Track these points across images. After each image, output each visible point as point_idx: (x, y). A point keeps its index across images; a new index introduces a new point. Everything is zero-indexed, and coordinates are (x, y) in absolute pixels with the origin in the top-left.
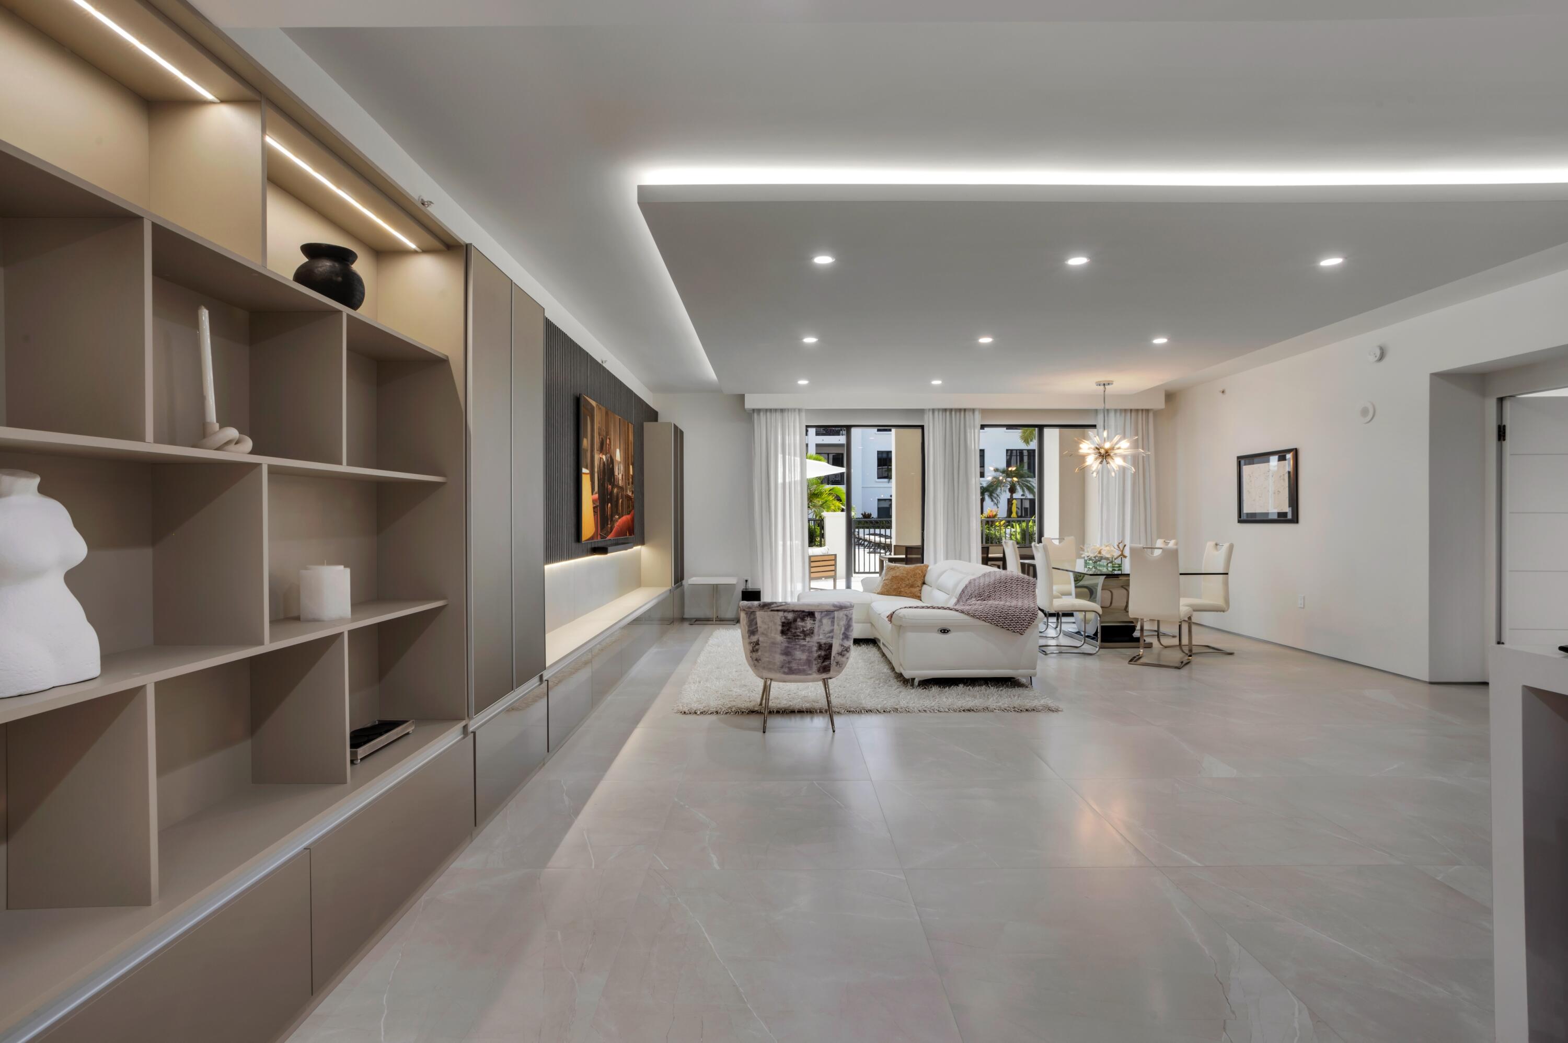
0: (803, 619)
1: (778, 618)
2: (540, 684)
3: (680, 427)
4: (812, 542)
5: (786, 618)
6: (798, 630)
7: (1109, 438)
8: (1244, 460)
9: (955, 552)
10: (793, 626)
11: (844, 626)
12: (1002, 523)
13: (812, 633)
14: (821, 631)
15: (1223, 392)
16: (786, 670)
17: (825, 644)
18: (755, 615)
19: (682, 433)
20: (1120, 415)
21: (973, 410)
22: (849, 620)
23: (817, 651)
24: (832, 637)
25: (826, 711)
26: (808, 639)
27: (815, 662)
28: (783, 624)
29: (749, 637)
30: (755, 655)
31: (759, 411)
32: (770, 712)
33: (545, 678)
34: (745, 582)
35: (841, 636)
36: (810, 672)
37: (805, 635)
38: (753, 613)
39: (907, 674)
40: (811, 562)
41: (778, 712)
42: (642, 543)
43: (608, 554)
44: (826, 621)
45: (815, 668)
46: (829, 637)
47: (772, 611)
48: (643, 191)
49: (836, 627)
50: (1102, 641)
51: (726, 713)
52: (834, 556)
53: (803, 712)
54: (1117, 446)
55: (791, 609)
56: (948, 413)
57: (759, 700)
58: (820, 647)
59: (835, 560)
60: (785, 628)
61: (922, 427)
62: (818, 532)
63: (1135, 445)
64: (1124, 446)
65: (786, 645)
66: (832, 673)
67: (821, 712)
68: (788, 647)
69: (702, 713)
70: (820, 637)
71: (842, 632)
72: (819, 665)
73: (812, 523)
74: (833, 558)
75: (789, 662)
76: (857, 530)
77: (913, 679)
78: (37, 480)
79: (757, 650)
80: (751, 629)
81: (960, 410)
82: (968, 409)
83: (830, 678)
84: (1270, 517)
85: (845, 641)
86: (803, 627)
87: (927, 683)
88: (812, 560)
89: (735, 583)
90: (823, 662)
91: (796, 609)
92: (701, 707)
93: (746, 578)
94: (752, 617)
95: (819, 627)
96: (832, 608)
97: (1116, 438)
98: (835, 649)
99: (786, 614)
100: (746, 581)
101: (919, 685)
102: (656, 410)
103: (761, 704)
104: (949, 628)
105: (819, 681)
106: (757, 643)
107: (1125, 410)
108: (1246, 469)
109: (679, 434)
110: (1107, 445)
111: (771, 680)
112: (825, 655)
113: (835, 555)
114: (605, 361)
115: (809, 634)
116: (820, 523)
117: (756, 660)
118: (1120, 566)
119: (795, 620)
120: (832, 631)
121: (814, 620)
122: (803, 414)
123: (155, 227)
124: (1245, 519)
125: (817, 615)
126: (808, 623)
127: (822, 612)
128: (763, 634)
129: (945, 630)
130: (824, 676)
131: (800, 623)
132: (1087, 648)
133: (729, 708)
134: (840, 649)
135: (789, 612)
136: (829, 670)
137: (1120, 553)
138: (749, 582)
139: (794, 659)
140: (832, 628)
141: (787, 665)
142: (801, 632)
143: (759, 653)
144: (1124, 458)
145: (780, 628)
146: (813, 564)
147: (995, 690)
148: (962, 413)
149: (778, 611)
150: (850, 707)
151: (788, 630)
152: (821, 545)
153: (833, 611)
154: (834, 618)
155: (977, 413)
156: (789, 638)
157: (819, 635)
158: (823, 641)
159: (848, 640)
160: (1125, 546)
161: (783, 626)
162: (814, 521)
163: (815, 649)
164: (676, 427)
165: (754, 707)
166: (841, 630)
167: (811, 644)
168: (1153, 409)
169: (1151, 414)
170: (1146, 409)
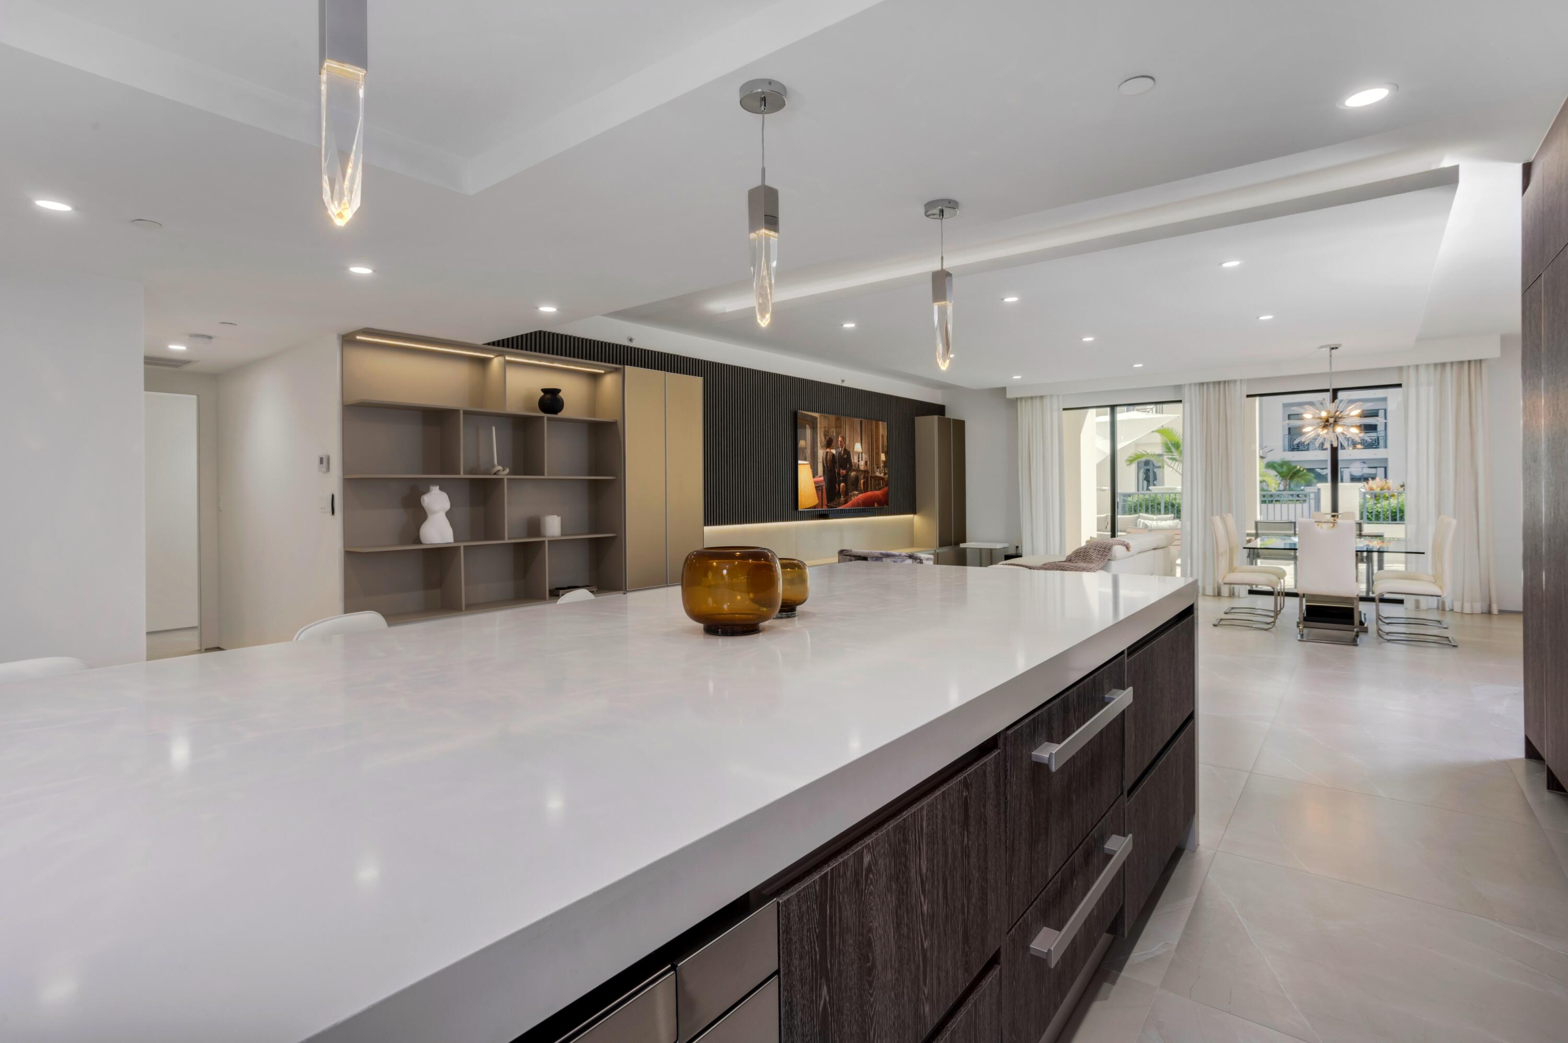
19: (961, 421)
20: (1436, 370)
42: (914, 511)
47: (845, 555)
55: (853, 554)
56: (1205, 387)
61: (1182, 402)
78: (438, 487)
81: (1219, 382)
91: (856, 555)
102: (941, 404)
107: (1443, 364)
114: (845, 381)
122: (1061, 400)
148: (1222, 385)
155: (1240, 384)
168: (1486, 359)
169: (1484, 365)
170: (1476, 361)
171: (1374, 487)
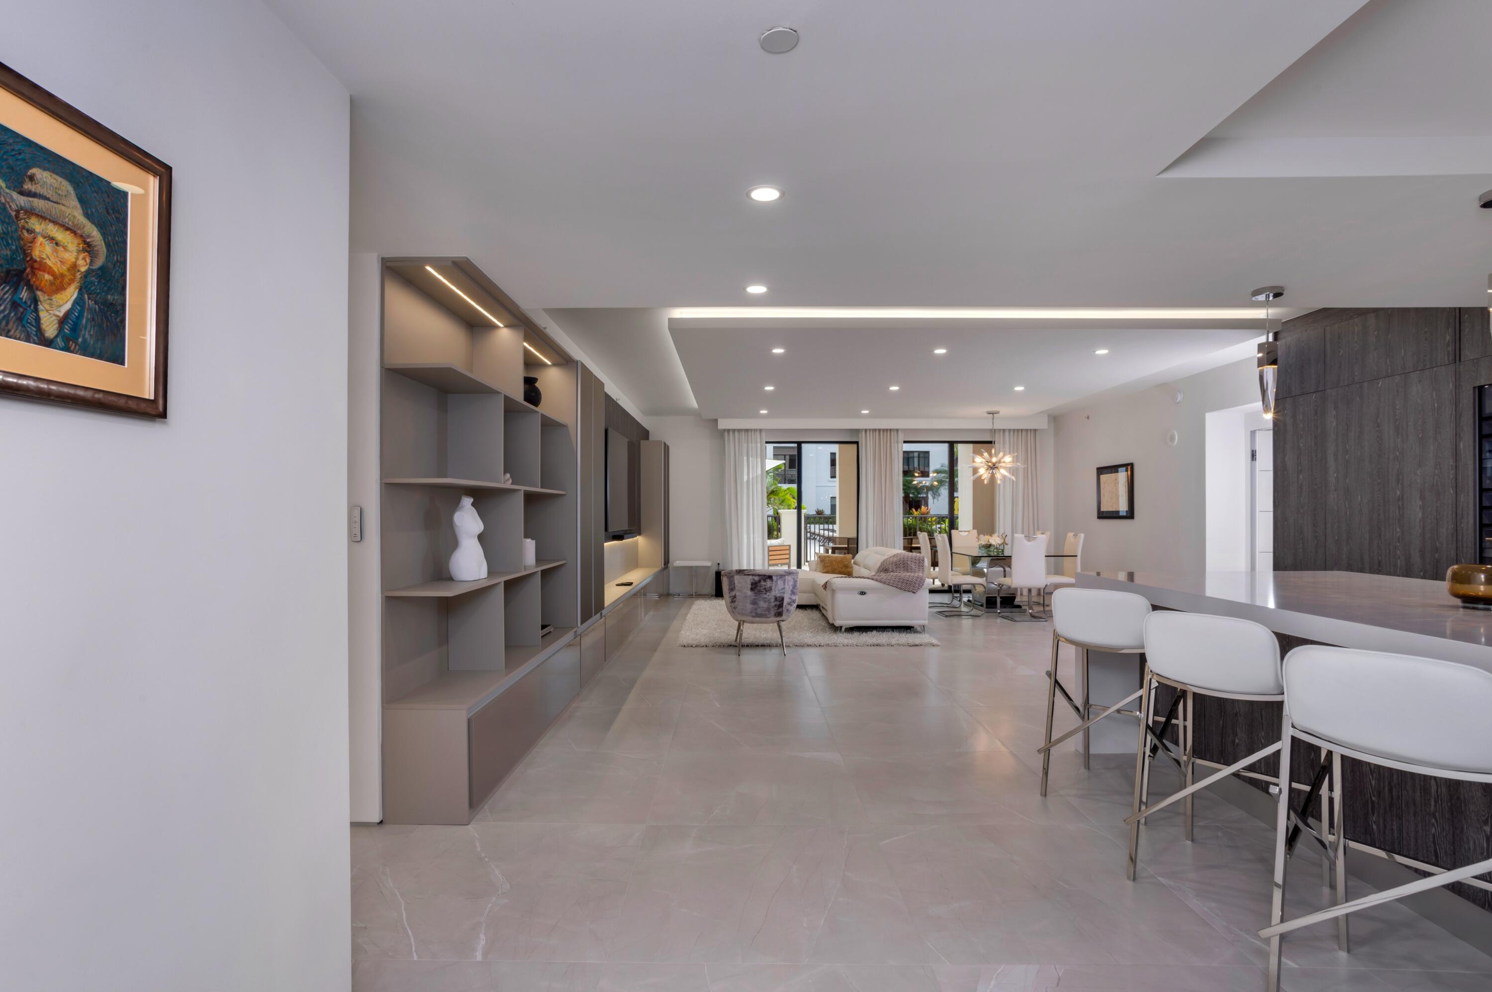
0: (765, 581)
1: (749, 580)
2: (601, 619)
3: (668, 443)
4: (770, 535)
5: (754, 579)
6: (762, 588)
7: (996, 455)
8: (1101, 471)
9: (882, 541)
10: (758, 585)
11: (792, 585)
12: (934, 519)
13: (771, 590)
14: (777, 589)
15: (1088, 418)
16: (754, 615)
17: (779, 597)
18: (733, 578)
19: (668, 447)
20: (1013, 433)
21: (897, 430)
22: (795, 582)
23: (774, 602)
24: (784, 593)
25: (780, 645)
26: (768, 594)
27: (772, 609)
28: (752, 584)
29: (729, 593)
30: (733, 605)
31: (729, 430)
32: (742, 646)
33: (603, 615)
34: (717, 565)
35: (790, 592)
36: (769, 616)
37: (766, 591)
38: (732, 577)
39: (838, 623)
40: (769, 551)
41: (747, 646)
42: (640, 534)
43: (624, 541)
44: (780, 582)
45: (773, 613)
46: (782, 592)
47: (745, 575)
48: (671, 321)
49: (786, 586)
50: (987, 608)
51: (713, 646)
52: (788, 547)
53: (765, 646)
54: (1003, 460)
55: (757, 573)
56: (878, 433)
57: (734, 638)
58: (776, 599)
59: (789, 550)
60: (754, 586)
61: (857, 443)
62: (775, 527)
63: (1016, 460)
64: (1008, 459)
65: (754, 597)
66: (784, 617)
67: (777, 646)
68: (755, 599)
69: (696, 646)
70: (776, 593)
71: (791, 589)
72: (775, 611)
73: (770, 519)
74: (786, 548)
75: (756, 609)
76: (809, 525)
77: (841, 627)
79: (735, 601)
80: (730, 587)
81: (887, 430)
82: (893, 430)
83: (783, 621)
84: (1121, 514)
85: (793, 595)
86: (765, 585)
87: (852, 629)
88: (770, 550)
89: (710, 565)
90: (778, 609)
91: (760, 574)
92: (695, 643)
93: (718, 562)
94: (731, 579)
95: (775, 586)
96: (784, 573)
97: (1001, 454)
98: (786, 601)
99: (754, 577)
100: (719, 564)
101: (845, 631)
102: (647, 429)
103: (736, 640)
104: (865, 591)
105: (775, 623)
106: (735, 597)
107: (1018, 430)
108: (1104, 477)
109: (667, 448)
110: (994, 460)
111: (744, 621)
112: (780, 605)
113: (790, 546)
114: (619, 399)
115: (768, 590)
116: (777, 518)
117: (734, 608)
118: (1003, 551)
119: (760, 581)
120: (784, 589)
121: (772, 581)
122: (763, 434)
123: (505, 396)
124: (1103, 515)
125: (774, 578)
126: (769, 583)
127: (777, 576)
128: (738, 590)
129: (863, 592)
130: (779, 619)
131: (763, 583)
132: (974, 612)
133: (715, 643)
134: (789, 601)
135: (756, 576)
136: (782, 615)
137: (1003, 541)
138: (721, 565)
139: (759, 607)
140: (784, 587)
141: (754, 611)
142: (763, 589)
143: (736, 603)
144: (1009, 470)
145: (750, 586)
146: (771, 553)
147: (898, 634)
148: (888, 432)
149: (748, 575)
150: (796, 643)
151: (755, 587)
152: (777, 538)
153: (784, 576)
154: (785, 580)
155: (900, 433)
156: (756, 593)
157: (775, 591)
158: (778, 595)
159: (794, 595)
160: (1006, 536)
161: (752, 585)
162: (772, 517)
163: (773, 600)
164: (665, 444)
165: (731, 642)
166: (789, 588)
167: (770, 597)
168: (1039, 430)
169: (1038, 434)
170: (1034, 430)
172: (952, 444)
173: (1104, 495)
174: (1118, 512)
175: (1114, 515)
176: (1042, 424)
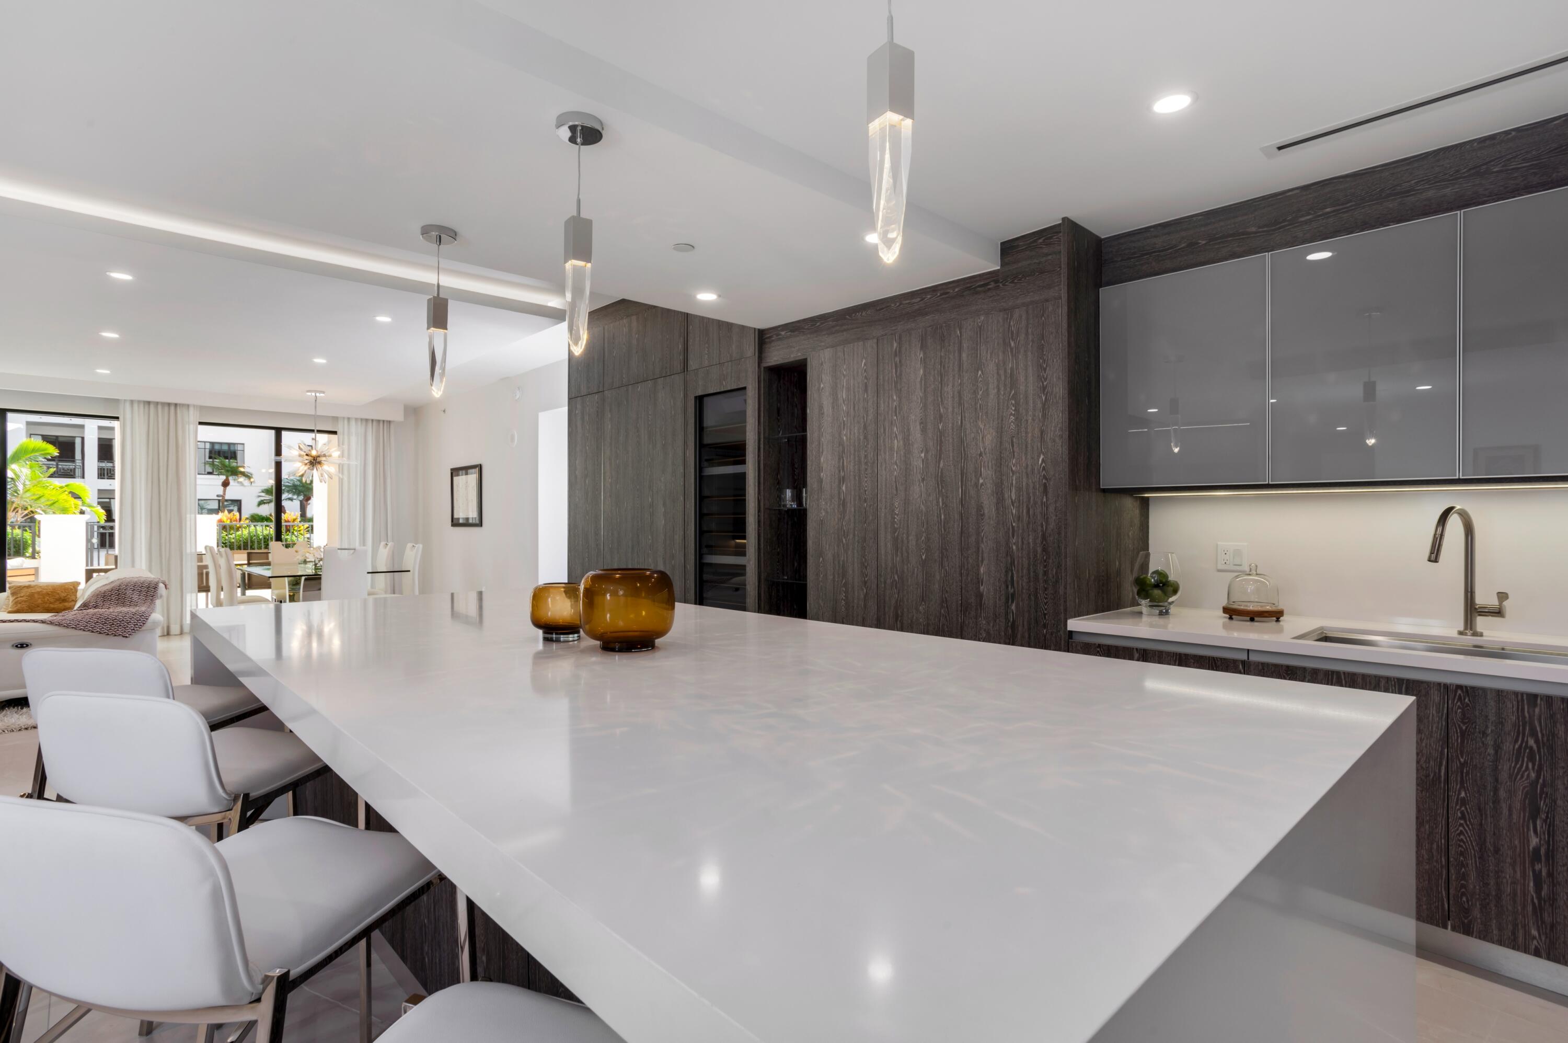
8: (455, 472)
15: (444, 411)
20: (361, 423)
52: (34, 570)
56: (153, 406)
59: (36, 574)
62: (30, 540)
64: (336, 453)
74: (33, 572)
81: (169, 404)
82: (180, 404)
84: (471, 522)
107: (367, 420)
108: (456, 480)
113: (36, 568)
116: (32, 528)
124: (455, 523)
129: (23, 644)
148: (172, 408)
152: (32, 556)
155: (191, 409)
168: (393, 421)
169: (392, 426)
170: (387, 421)
171: (225, 519)
172: (278, 431)
173: (457, 499)
174: (467, 519)
175: (467, 524)
176: (397, 416)
